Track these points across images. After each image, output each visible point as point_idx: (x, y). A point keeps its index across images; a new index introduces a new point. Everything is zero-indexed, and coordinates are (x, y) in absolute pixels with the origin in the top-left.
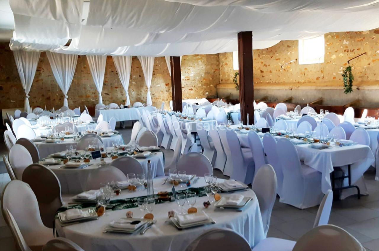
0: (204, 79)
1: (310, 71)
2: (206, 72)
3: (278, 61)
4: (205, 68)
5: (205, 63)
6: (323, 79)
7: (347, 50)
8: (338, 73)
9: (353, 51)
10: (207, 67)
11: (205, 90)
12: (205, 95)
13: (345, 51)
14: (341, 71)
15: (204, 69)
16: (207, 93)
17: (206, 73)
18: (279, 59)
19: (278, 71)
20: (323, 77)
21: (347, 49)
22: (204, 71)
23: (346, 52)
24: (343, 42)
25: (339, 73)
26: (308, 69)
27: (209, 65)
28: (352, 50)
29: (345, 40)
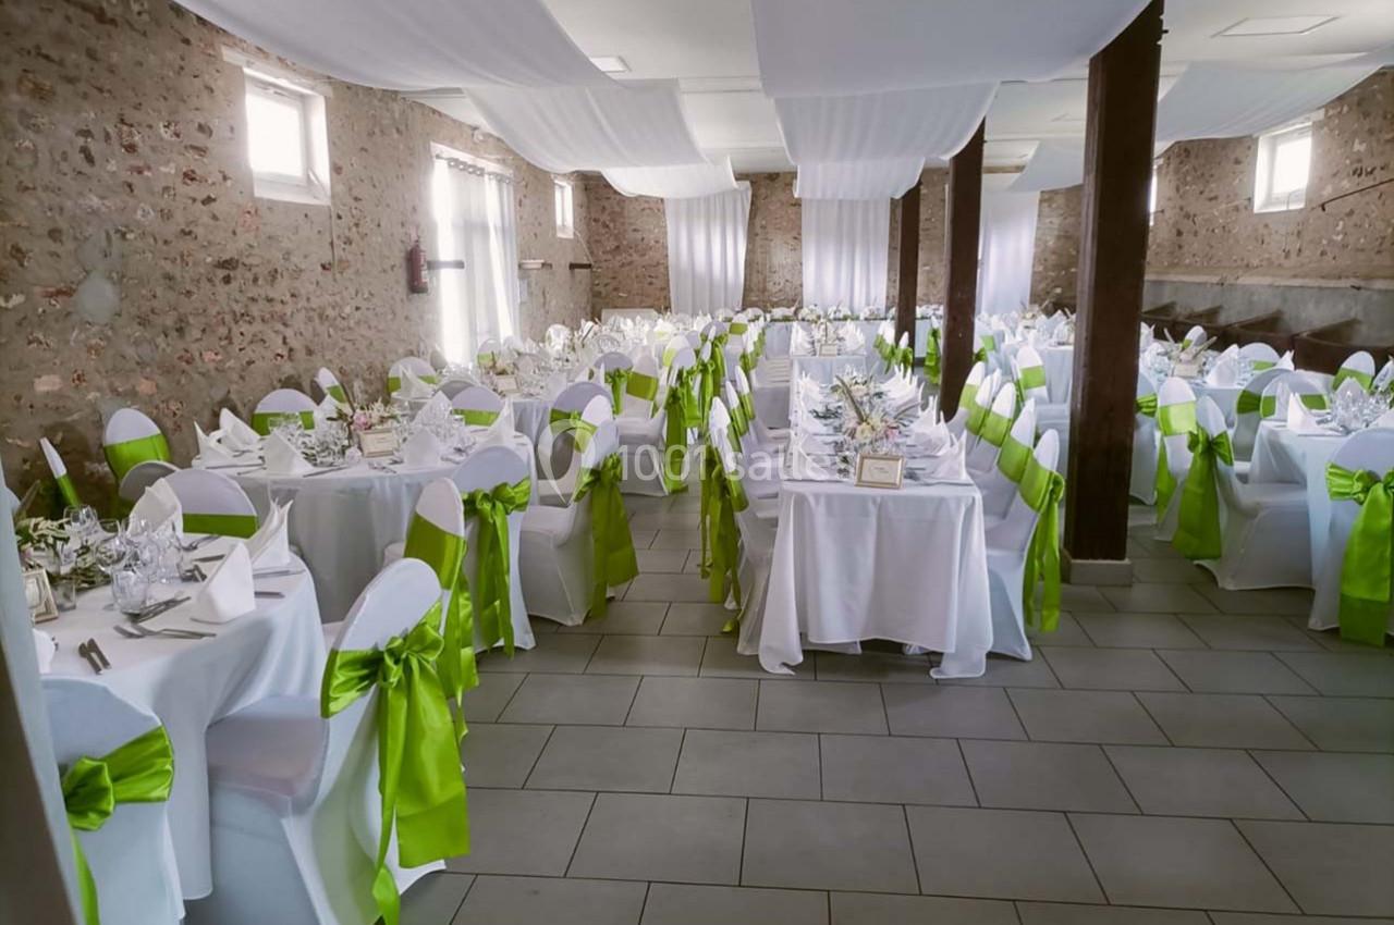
0: (1054, 253)
1: (1273, 232)
2: (1062, 233)
3: (1214, 202)
4: (1060, 225)
5: (1062, 212)
6: (1298, 255)
7: (1359, 172)
8: (1333, 241)
9: (1371, 172)
10: (1067, 221)
11: (1053, 281)
12: (1051, 294)
13: (1354, 173)
14: (1338, 234)
15: (1056, 226)
16: (1058, 290)
17: (1059, 238)
18: (1216, 198)
19: (1209, 232)
20: (1300, 250)
21: (1359, 166)
22: (1056, 233)
23: (1356, 176)
24: (1353, 143)
25: (1335, 238)
26: (1271, 226)
27: (1071, 216)
28: (1369, 170)
29: (1357, 141)
